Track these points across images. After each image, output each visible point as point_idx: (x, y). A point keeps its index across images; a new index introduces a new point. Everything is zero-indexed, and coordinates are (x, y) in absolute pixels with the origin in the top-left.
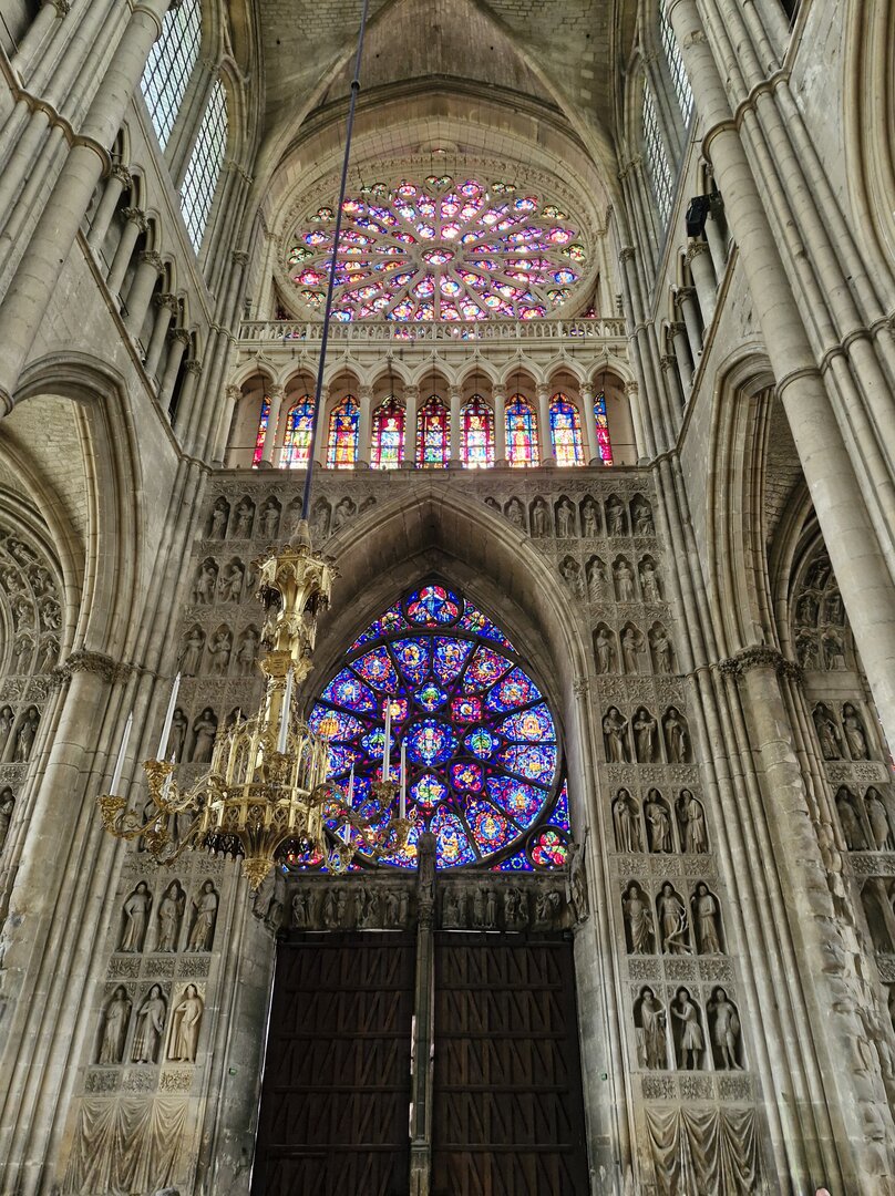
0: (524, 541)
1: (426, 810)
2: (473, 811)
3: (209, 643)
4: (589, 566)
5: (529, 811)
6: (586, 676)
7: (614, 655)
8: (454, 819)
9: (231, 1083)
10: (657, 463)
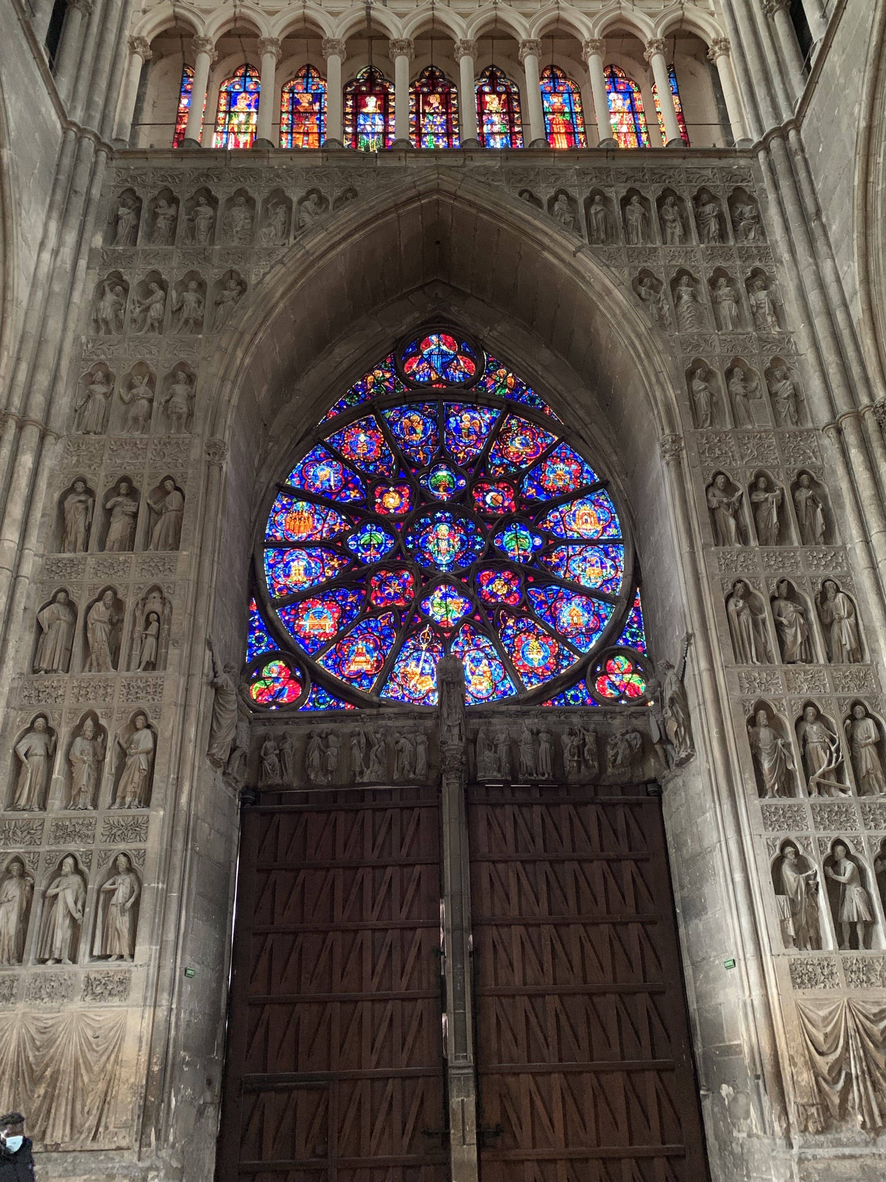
0: (579, 249)
1: (444, 630)
2: (509, 632)
3: (119, 389)
4: (675, 283)
5: (589, 630)
6: (680, 432)
7: (717, 403)
8: (484, 642)
9: (188, 988)
10: (764, 145)
